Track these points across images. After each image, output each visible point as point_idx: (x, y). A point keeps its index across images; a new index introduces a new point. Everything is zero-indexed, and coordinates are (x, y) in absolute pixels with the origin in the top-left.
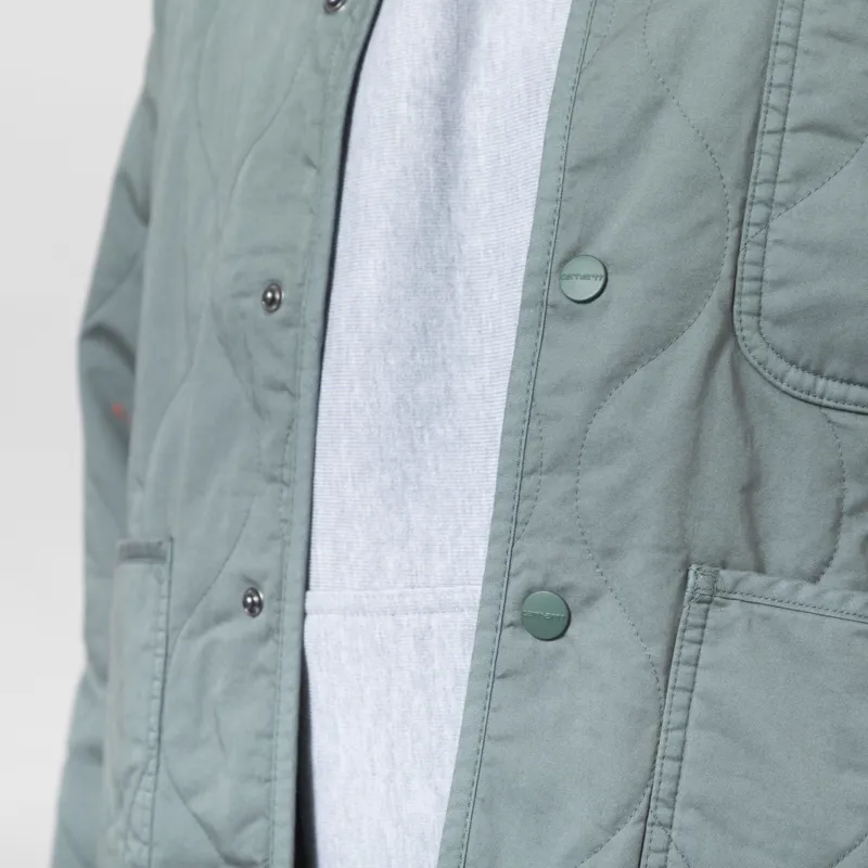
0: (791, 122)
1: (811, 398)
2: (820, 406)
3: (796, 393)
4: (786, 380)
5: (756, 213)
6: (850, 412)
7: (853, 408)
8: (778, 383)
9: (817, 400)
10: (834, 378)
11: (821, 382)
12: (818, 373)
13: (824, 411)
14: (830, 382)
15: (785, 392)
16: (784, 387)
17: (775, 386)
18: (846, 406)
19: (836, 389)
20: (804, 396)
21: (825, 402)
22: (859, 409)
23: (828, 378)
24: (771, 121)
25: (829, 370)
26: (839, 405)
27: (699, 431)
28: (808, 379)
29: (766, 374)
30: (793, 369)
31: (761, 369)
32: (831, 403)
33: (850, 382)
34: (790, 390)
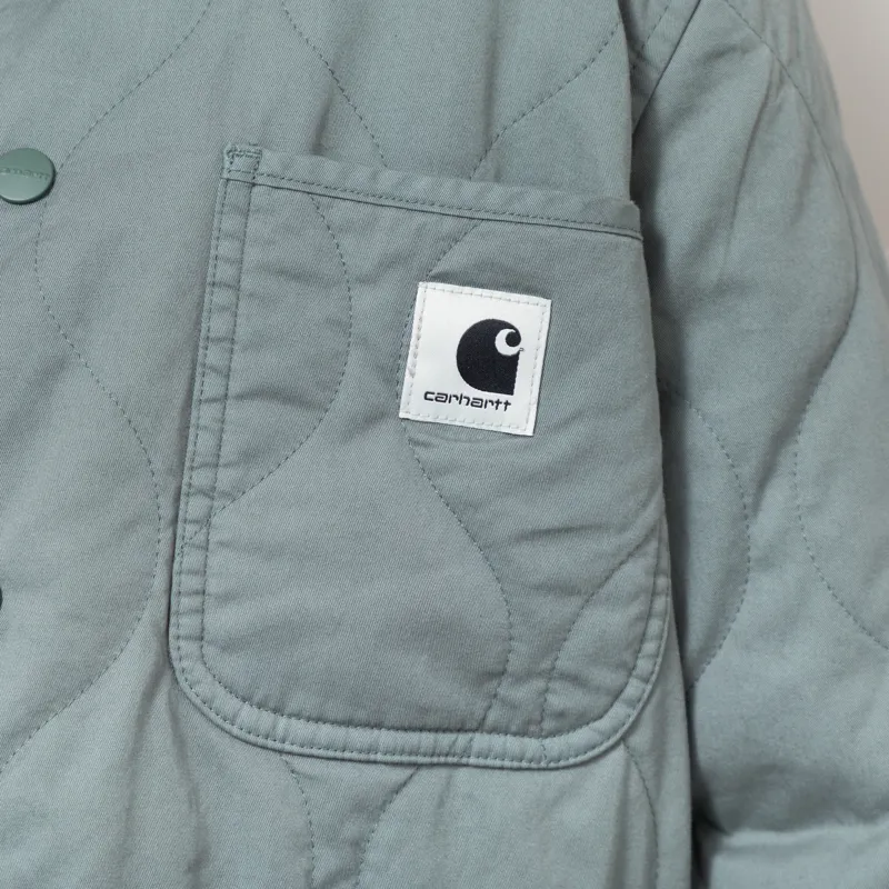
0: (235, 387)
1: (270, 743)
2: (281, 752)
3: (252, 738)
4: (238, 721)
5: (194, 507)
6: (318, 757)
7: (322, 752)
8: (227, 726)
9: (278, 745)
10: (298, 716)
11: (283, 722)
12: (277, 711)
13: (284, 757)
14: (293, 720)
15: (236, 737)
16: (235, 730)
17: (223, 729)
18: (315, 751)
19: (301, 729)
20: (261, 741)
21: (287, 747)
22: (331, 754)
23: (290, 716)
24: (210, 386)
25: (292, 706)
26: (306, 750)
27: (133, 797)
28: (266, 719)
29: (212, 715)
30: (246, 707)
31: (205, 709)
32: (295, 749)
33: (319, 719)
34: (243, 734)
